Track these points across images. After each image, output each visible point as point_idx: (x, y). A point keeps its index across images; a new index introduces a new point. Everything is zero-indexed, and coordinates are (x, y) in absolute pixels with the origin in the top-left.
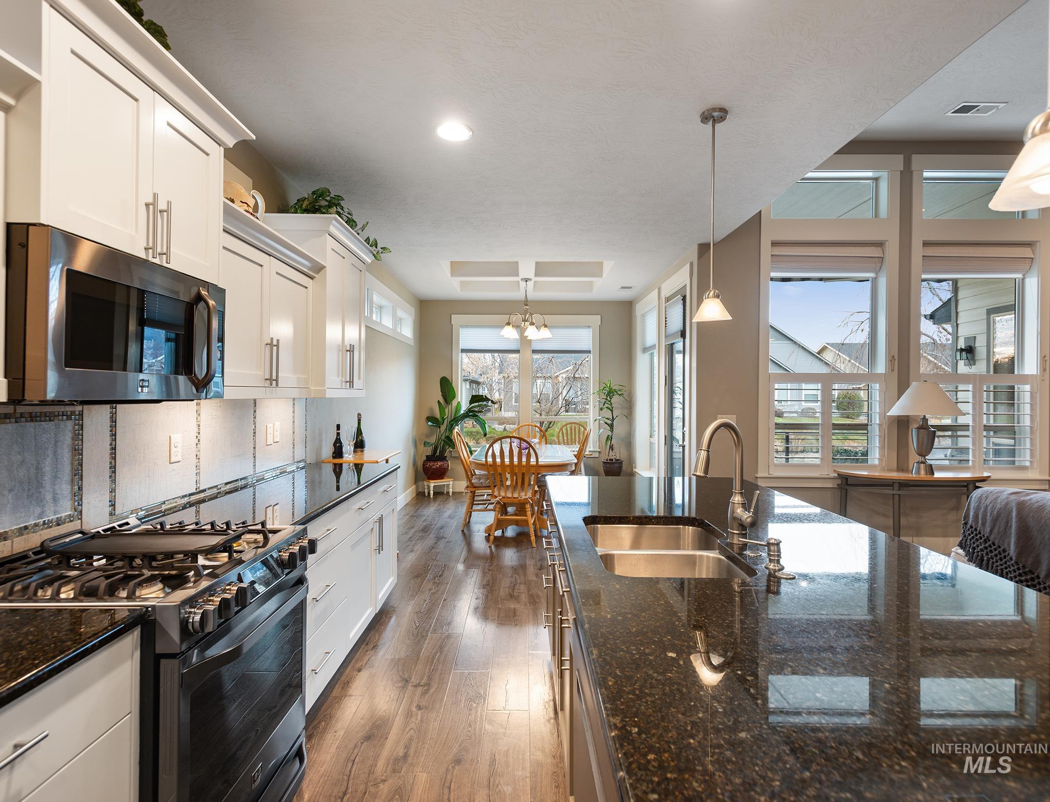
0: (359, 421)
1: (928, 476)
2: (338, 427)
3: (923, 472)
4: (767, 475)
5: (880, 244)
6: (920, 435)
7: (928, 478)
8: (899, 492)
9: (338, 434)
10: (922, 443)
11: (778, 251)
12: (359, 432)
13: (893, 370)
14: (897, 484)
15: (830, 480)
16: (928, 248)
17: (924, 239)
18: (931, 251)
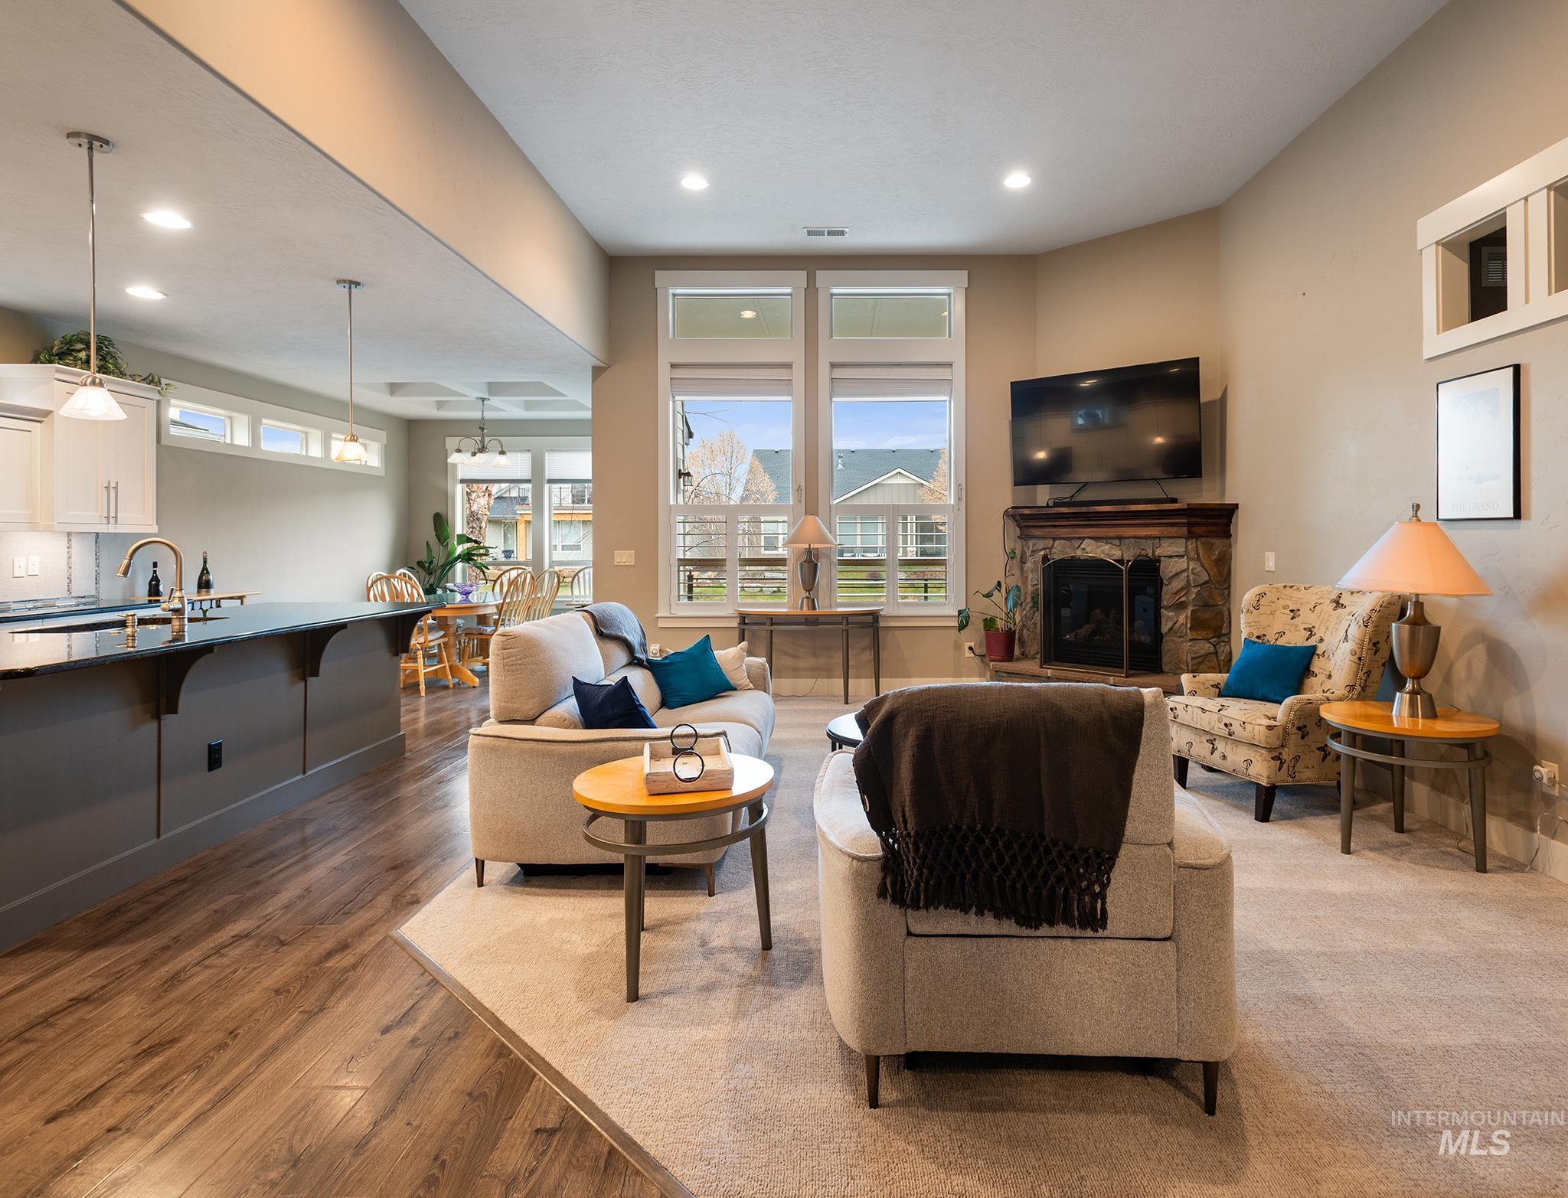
0: (205, 562)
2: (155, 565)
3: (805, 608)
4: (668, 615)
5: (788, 366)
9: (155, 572)
11: (679, 373)
12: (205, 571)
13: (800, 501)
16: (835, 369)
17: (832, 361)
18: (839, 373)
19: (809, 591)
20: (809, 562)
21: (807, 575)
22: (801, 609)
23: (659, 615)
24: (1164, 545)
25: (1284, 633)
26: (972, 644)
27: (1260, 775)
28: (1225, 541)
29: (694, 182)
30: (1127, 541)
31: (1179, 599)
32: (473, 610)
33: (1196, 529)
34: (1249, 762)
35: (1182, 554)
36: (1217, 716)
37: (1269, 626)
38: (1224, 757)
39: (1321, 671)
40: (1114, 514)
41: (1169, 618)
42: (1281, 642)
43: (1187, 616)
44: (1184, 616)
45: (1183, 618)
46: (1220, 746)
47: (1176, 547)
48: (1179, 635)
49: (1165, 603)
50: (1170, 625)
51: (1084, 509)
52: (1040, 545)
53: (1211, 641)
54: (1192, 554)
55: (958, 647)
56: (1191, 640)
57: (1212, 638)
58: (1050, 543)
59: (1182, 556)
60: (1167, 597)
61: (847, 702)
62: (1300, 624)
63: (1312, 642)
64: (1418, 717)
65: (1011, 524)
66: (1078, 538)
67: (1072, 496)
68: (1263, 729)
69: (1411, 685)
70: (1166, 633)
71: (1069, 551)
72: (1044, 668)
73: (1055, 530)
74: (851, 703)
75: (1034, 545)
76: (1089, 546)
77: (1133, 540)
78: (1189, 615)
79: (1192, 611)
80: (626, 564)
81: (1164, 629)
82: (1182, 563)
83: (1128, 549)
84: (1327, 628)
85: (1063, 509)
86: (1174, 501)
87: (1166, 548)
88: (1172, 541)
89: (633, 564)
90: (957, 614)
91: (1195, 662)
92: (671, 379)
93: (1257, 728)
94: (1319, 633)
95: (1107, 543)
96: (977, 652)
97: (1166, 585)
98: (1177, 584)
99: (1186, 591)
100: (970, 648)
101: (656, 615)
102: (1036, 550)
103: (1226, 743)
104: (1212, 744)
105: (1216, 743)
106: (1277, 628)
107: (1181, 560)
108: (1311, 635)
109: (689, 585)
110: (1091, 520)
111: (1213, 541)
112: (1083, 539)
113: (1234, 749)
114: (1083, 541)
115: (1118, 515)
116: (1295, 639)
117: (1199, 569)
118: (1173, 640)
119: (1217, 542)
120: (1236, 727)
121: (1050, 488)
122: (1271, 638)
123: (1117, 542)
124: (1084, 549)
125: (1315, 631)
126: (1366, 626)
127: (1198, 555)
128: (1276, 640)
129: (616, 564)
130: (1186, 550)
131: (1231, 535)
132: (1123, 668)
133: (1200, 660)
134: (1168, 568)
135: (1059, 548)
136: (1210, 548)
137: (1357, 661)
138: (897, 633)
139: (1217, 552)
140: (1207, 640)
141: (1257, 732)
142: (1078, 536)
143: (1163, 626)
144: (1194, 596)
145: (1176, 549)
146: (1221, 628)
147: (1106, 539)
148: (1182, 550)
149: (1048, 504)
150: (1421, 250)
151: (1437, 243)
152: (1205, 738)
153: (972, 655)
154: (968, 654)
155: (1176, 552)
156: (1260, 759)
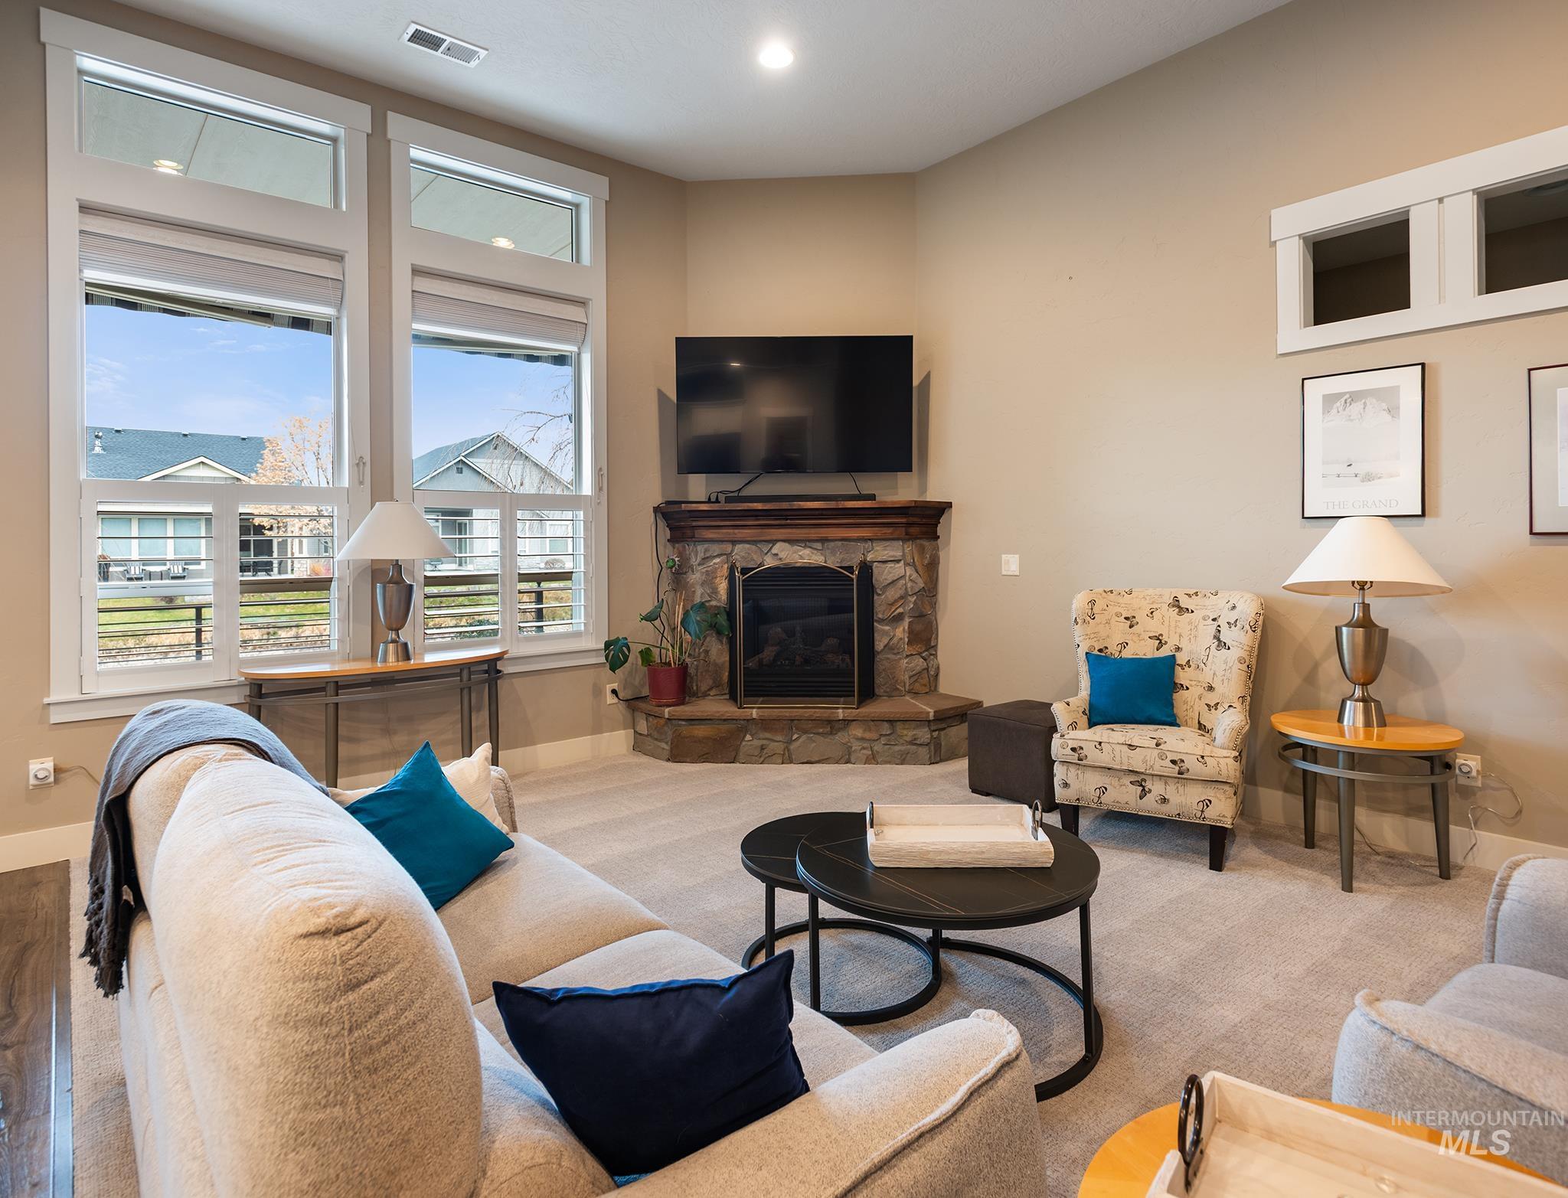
1: (400, 663)
3: (391, 658)
5: (337, 257)
6: (387, 594)
7: (402, 666)
8: (335, 699)
10: (391, 606)
14: (332, 684)
15: (235, 690)
17: (414, 263)
19: (397, 630)
20: (396, 583)
21: (395, 602)
22: (385, 660)
24: (878, 548)
25: (1127, 644)
26: (615, 686)
27: (1224, 816)
28: (934, 543)
30: (832, 544)
31: (897, 609)
33: (913, 530)
34: (1208, 803)
35: (900, 558)
36: (1156, 752)
37: (1108, 636)
38: (1164, 800)
39: (1193, 683)
40: (820, 512)
41: (886, 633)
42: (1127, 654)
43: (904, 629)
44: (901, 629)
45: (901, 632)
46: (1157, 788)
47: (893, 550)
48: (896, 651)
49: (880, 616)
50: (885, 641)
51: (785, 505)
52: (714, 551)
53: (924, 655)
54: (909, 559)
55: (598, 692)
56: (907, 656)
57: (924, 652)
58: (728, 547)
59: (898, 561)
60: (883, 608)
62: (1142, 633)
63: (1165, 652)
64: (1373, 727)
65: (662, 524)
66: (766, 541)
68: (1231, 761)
69: (1361, 692)
70: (882, 650)
71: (755, 557)
72: (744, 708)
73: (736, 531)
75: (706, 551)
76: (782, 550)
77: (840, 543)
78: (906, 628)
79: (910, 622)
81: (879, 645)
82: (899, 569)
83: (833, 553)
84: (1180, 636)
85: (755, 504)
86: (872, 497)
87: (879, 552)
88: (888, 543)
90: (603, 646)
91: (913, 680)
93: (1222, 761)
94: (1172, 641)
95: (805, 547)
96: (621, 695)
97: (879, 595)
98: (892, 594)
99: (903, 601)
100: (614, 692)
102: (708, 558)
103: (1166, 783)
104: (1141, 785)
105: (1148, 785)
106: (1118, 639)
107: (897, 565)
108: (1161, 644)
110: (787, 519)
111: (924, 543)
112: (774, 542)
113: (1181, 789)
114: (774, 545)
115: (824, 512)
116: (1145, 649)
117: (915, 575)
118: (888, 659)
119: (926, 543)
120: (1191, 763)
121: (707, 478)
122: (1113, 650)
123: (819, 546)
124: (776, 555)
125: (1164, 639)
126: (1254, 631)
127: (914, 560)
128: (1120, 652)
130: (904, 555)
131: (939, 537)
132: (854, 696)
133: (916, 678)
134: (883, 575)
135: (743, 554)
136: (922, 550)
137: (1246, 669)
138: (516, 681)
139: (928, 556)
140: (919, 654)
141: (1223, 766)
142: (768, 538)
143: (876, 643)
144: (912, 606)
145: (892, 553)
146: (930, 640)
147: (805, 542)
148: (898, 554)
149: (709, 499)
150: (1275, 242)
151: (1300, 235)
152: (1127, 780)
153: (616, 700)
154: (611, 699)
155: (892, 556)
156: (1222, 797)
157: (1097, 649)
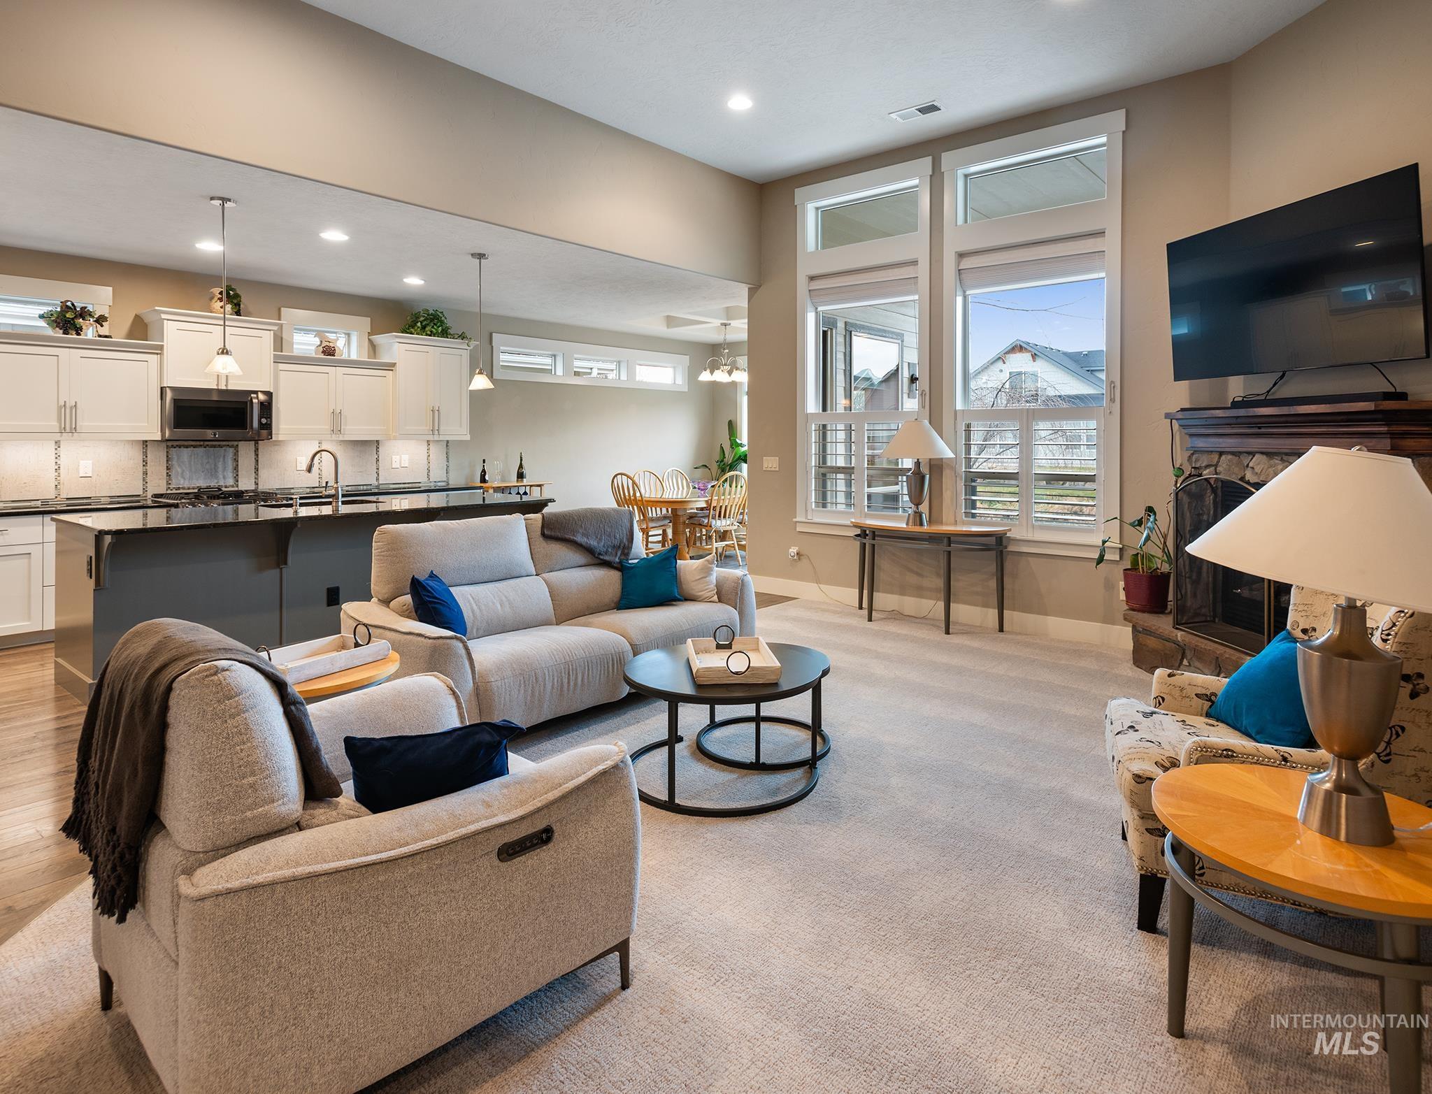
0: (521, 460)
2: (484, 461)
4: (804, 520)
5: (914, 263)
11: (817, 285)
12: (521, 467)
13: (924, 407)
16: (965, 259)
17: (959, 250)
18: (967, 263)
23: (797, 519)
29: (740, 102)
32: (683, 504)
52: (1205, 461)
58: (1217, 458)
61: (947, 632)
66: (1249, 453)
67: (1268, 392)
72: (1177, 629)
74: (952, 634)
76: (1258, 464)
80: (772, 469)
89: (777, 469)
92: (810, 290)
101: (794, 520)
109: (823, 492)
112: (1253, 454)
114: (1254, 456)
124: (1251, 469)
129: (764, 469)
135: (1224, 466)
142: (1248, 449)
149: (1232, 404)
157: (1300, 628)
